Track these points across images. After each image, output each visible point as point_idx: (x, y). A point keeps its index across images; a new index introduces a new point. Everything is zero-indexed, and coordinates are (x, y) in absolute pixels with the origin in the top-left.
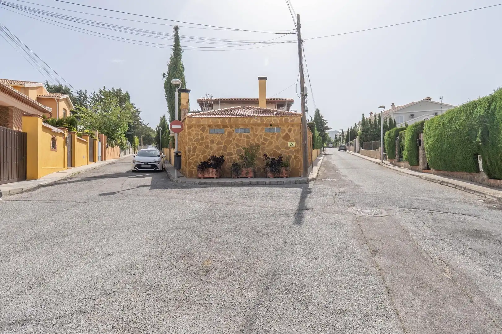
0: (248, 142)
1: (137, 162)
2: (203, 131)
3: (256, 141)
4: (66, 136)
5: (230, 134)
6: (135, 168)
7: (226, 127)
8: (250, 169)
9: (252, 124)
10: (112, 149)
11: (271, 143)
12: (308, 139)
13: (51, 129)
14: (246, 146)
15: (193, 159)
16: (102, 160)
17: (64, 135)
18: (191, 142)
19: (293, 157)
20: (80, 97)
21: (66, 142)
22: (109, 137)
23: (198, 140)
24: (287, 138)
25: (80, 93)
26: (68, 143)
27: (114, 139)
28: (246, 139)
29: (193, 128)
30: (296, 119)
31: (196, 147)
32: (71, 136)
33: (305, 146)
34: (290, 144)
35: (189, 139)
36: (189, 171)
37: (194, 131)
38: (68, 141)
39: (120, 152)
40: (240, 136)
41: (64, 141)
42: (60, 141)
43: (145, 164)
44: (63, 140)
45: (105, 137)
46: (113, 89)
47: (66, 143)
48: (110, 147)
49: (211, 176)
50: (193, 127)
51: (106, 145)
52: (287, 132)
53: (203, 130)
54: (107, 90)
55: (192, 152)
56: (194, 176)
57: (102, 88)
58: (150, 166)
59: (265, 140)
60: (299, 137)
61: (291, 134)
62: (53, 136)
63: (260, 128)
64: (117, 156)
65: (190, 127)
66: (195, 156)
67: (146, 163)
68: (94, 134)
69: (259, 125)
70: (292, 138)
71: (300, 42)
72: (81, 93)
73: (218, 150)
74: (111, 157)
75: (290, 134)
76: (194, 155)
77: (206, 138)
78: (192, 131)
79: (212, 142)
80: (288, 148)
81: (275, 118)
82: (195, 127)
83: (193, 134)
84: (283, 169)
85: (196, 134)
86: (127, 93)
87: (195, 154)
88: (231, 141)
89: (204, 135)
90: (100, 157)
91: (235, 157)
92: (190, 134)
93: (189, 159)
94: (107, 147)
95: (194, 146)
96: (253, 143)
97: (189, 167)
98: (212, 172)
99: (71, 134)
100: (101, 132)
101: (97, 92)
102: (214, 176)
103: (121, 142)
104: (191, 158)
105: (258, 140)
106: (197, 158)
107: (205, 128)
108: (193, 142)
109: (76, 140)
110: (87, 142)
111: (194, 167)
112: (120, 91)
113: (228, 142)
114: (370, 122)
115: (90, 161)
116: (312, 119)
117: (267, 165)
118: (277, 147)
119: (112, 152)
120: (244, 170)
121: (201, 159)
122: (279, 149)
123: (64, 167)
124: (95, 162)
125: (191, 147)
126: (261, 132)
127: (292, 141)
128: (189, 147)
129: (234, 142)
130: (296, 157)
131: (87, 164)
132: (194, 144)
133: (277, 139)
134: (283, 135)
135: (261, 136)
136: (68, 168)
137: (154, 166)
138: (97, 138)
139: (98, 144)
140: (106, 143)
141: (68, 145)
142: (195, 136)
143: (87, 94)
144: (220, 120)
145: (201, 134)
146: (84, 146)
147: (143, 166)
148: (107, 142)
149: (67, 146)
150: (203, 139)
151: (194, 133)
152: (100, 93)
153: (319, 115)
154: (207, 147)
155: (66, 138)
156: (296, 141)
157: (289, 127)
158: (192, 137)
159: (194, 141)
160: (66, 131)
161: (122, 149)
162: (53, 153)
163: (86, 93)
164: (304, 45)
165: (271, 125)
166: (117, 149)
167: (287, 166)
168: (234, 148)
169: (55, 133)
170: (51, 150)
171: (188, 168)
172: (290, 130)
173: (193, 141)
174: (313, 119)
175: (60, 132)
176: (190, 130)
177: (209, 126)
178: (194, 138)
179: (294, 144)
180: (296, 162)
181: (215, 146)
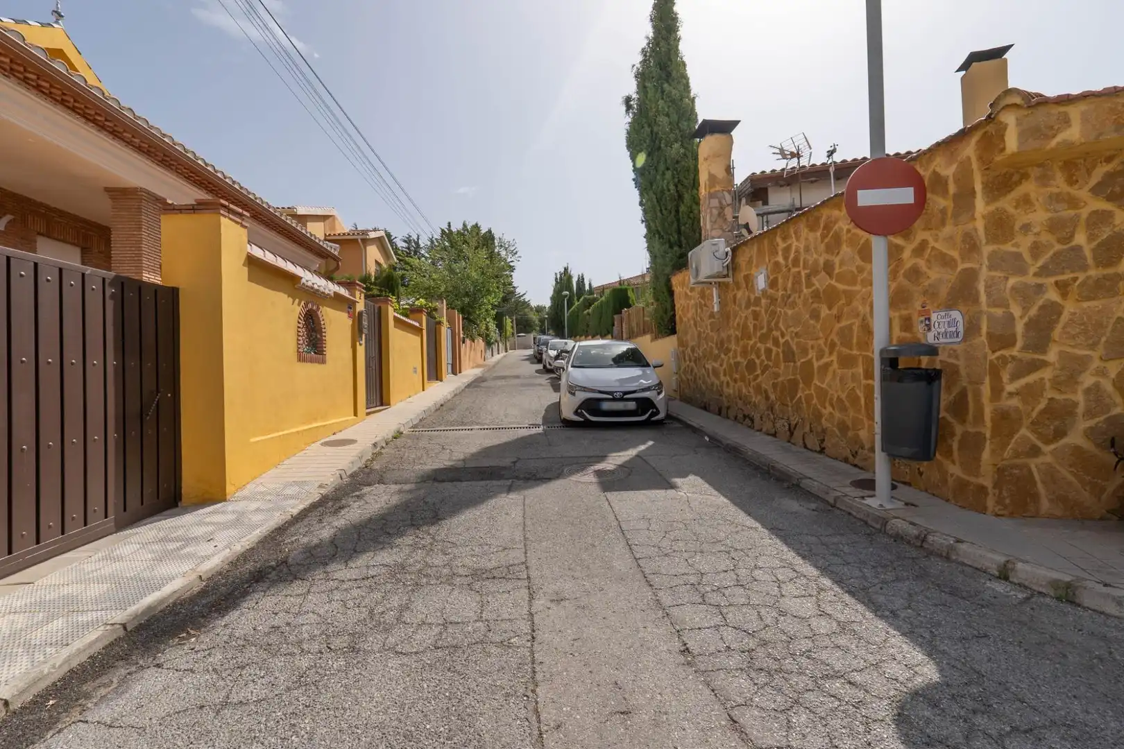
1: (584, 389)
4: (360, 307)
6: (576, 413)
10: (471, 346)
13: (294, 279)
15: (1030, 393)
16: (454, 373)
17: (351, 305)
18: (1012, 281)
20: (408, 248)
21: (357, 330)
22: (466, 319)
25: (408, 240)
26: (365, 331)
27: (475, 323)
29: (1029, 188)
31: (1052, 311)
32: (376, 311)
35: (995, 262)
36: (1000, 471)
38: (365, 323)
39: (485, 352)
41: (353, 326)
42: (337, 325)
43: (614, 399)
44: (350, 322)
45: (458, 317)
46: (465, 225)
47: (361, 332)
48: (468, 341)
50: (1025, 176)
51: (462, 336)
54: (454, 229)
55: (1025, 348)
56: (1045, 505)
57: (445, 227)
58: (632, 406)
62: (306, 305)
64: (481, 361)
65: (1005, 181)
66: (1047, 374)
67: (618, 395)
68: (435, 310)
72: (410, 241)
74: (471, 363)
76: (1044, 364)
78: (1026, 201)
82: (1044, 180)
83: (1026, 228)
85: (1054, 226)
86: (490, 231)
87: (1052, 356)
90: (450, 367)
92: (1001, 229)
93: (997, 391)
94: (464, 342)
95: (1040, 303)
97: (1004, 446)
99: (377, 306)
100: (451, 306)
101: (437, 236)
103: (487, 329)
104: (1010, 388)
108: (1030, 279)
109: (391, 322)
110: (422, 330)
111: (1039, 444)
112: (476, 227)
115: (429, 379)
119: (472, 352)
123: (355, 414)
124: (441, 381)
125: (1016, 311)
128: (999, 312)
131: (423, 390)
132: (1040, 288)
136: (368, 414)
137: (645, 405)
138: (444, 320)
139: (445, 331)
140: (461, 332)
141: (366, 339)
142: (1046, 238)
143: (420, 242)
146: (414, 340)
147: (606, 406)
148: (463, 328)
149: (363, 342)
151: (1039, 216)
152: (442, 237)
155: (360, 314)
158: (1020, 245)
159: (1040, 273)
160: (358, 293)
161: (489, 344)
162: (312, 369)
163: (418, 239)
166: (480, 343)
169: (313, 295)
170: (301, 358)
171: (993, 451)
173: (1032, 270)
175: (335, 293)
176: (1006, 203)
178: (1036, 250)
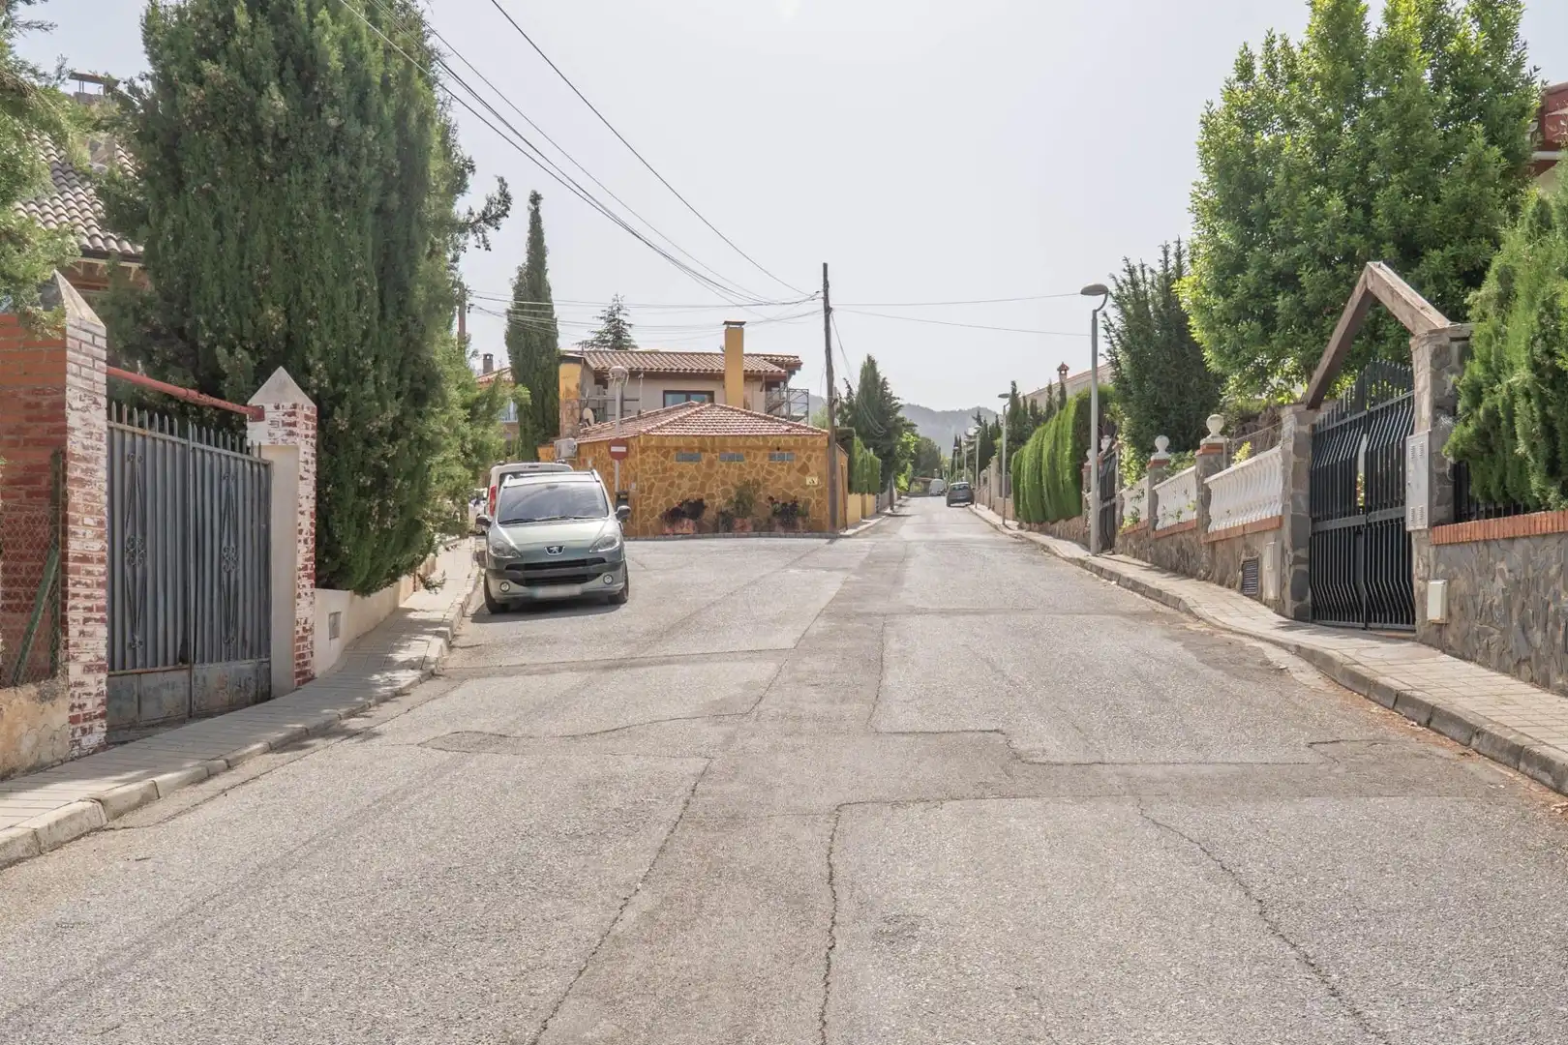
0: (740, 476)
2: (666, 458)
3: (754, 474)
5: (710, 463)
7: (706, 451)
8: (748, 520)
9: (749, 447)
11: (779, 478)
12: (839, 470)
14: (738, 484)
15: (648, 505)
18: (645, 476)
19: (813, 501)
23: (656, 472)
24: (804, 470)
28: (737, 472)
29: (649, 453)
30: (819, 440)
31: (653, 484)
33: (833, 485)
34: (808, 481)
35: (642, 470)
37: (651, 457)
40: (729, 467)
49: (685, 530)
50: (648, 449)
52: (804, 460)
53: (666, 455)
59: (770, 473)
60: (825, 469)
61: (813, 464)
63: (760, 454)
65: (643, 450)
69: (759, 448)
70: (812, 471)
71: (828, 310)
73: (691, 490)
75: (809, 464)
76: (651, 499)
77: (671, 469)
78: (648, 456)
79: (681, 476)
80: (806, 487)
81: (787, 438)
82: (652, 451)
83: (649, 463)
84: (800, 522)
85: (654, 463)
87: (652, 496)
88: (712, 475)
89: (668, 464)
91: (720, 502)
92: (643, 462)
93: (641, 504)
95: (651, 482)
96: (749, 478)
98: (687, 524)
102: (691, 531)
104: (644, 504)
105: (758, 473)
106: (655, 502)
107: (669, 452)
108: (648, 476)
113: (708, 476)
114: (1034, 407)
116: (850, 392)
117: (775, 513)
118: (789, 486)
120: (738, 522)
121: (661, 505)
122: (791, 488)
125: (645, 484)
126: (761, 459)
127: (812, 475)
129: (719, 477)
130: (818, 503)
132: (650, 479)
133: (788, 472)
134: (798, 465)
135: (762, 466)
142: (653, 466)
144: (696, 440)
145: (663, 463)
150: (665, 470)
151: (651, 460)
153: (875, 376)
154: (672, 484)
156: (820, 477)
157: (809, 453)
158: (647, 467)
159: (651, 475)
164: (834, 315)
165: (778, 449)
167: (805, 515)
168: (718, 487)
172: (809, 458)
173: (649, 474)
174: (855, 390)
176: (644, 456)
177: (677, 449)
178: (650, 470)
179: (816, 480)
180: (819, 511)
181: (686, 484)
